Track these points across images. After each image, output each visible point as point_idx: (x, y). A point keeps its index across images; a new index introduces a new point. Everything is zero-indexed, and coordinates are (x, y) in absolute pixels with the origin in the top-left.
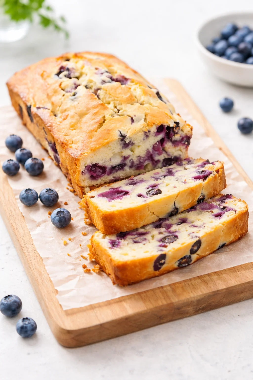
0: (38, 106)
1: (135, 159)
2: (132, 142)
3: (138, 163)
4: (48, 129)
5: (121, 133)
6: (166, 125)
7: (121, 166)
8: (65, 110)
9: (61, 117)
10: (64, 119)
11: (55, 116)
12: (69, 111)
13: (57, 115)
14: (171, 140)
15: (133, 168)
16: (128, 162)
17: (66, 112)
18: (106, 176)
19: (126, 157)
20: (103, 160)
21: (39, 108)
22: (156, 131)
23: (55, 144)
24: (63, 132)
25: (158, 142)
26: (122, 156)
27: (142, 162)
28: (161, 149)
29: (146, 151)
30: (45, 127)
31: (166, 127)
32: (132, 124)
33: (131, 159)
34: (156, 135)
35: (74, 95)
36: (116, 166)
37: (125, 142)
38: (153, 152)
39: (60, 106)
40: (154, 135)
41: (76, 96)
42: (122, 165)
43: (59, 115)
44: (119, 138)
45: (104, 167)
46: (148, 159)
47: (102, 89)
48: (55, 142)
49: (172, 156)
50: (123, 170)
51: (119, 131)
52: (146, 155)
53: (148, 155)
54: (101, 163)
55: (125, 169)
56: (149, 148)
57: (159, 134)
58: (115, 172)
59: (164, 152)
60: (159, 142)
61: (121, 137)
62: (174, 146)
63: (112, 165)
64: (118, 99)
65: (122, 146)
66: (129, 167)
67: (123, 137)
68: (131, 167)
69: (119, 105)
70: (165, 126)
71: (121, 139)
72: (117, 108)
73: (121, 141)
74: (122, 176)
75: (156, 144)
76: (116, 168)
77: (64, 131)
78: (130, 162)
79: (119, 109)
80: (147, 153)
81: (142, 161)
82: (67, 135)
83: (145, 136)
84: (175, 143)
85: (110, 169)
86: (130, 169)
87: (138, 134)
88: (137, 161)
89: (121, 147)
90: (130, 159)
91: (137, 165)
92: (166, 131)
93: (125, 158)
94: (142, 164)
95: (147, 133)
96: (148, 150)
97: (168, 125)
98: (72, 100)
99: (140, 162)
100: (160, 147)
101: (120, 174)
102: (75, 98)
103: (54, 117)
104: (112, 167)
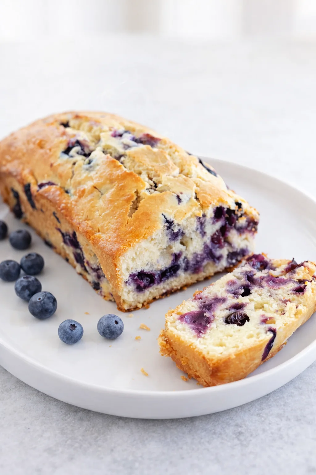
0: (39, 183)
1: (190, 257)
2: (181, 231)
3: (194, 262)
4: (63, 214)
5: (166, 217)
6: (225, 206)
7: (173, 270)
8: (79, 183)
9: (75, 194)
10: (80, 197)
11: (67, 192)
12: (84, 184)
13: (69, 191)
14: (235, 227)
15: (189, 272)
16: (181, 262)
17: (81, 186)
18: (155, 286)
19: (177, 255)
20: (149, 264)
21: (41, 186)
22: (213, 215)
23: (74, 234)
24: (83, 215)
25: (217, 231)
26: (172, 254)
27: (200, 262)
28: (223, 241)
29: (203, 246)
30: (56, 212)
31: (225, 210)
32: (179, 204)
33: (185, 258)
34: (214, 223)
35: (89, 163)
36: (166, 270)
37: (173, 230)
38: (212, 245)
39: (71, 178)
40: (212, 222)
41: (92, 164)
42: (174, 268)
43: (72, 191)
44: (164, 226)
45: (151, 274)
46: (207, 256)
47: (126, 155)
48: (75, 231)
49: (237, 249)
50: (176, 276)
51: (163, 215)
52: (205, 252)
53: (207, 252)
54: (147, 269)
55: (178, 274)
56: (206, 241)
57: (217, 221)
58: (165, 280)
59: (226, 245)
60: (219, 232)
61: (167, 224)
62: (239, 234)
63: (161, 269)
64: (153, 169)
65: (169, 237)
66: (183, 270)
67: (170, 224)
68: (186, 270)
69: (154, 176)
70: (224, 208)
71: (167, 226)
72: (153, 180)
73: (168, 229)
74: (176, 286)
75: (215, 234)
76: (167, 274)
77: (83, 213)
78: (184, 262)
79: (156, 182)
80: (204, 248)
81: (199, 259)
82: (88, 219)
83: (199, 223)
84: (240, 230)
85: (159, 276)
86: (186, 273)
87: (189, 220)
88: (192, 261)
89: (168, 239)
90: (183, 257)
91: (193, 266)
92: (227, 215)
93: (177, 257)
94: (200, 263)
95: (201, 219)
96: (205, 244)
97: (228, 207)
98: (87, 170)
99: (197, 262)
100: (221, 237)
101: (174, 282)
102: (91, 167)
103: (66, 194)
104: (161, 272)
